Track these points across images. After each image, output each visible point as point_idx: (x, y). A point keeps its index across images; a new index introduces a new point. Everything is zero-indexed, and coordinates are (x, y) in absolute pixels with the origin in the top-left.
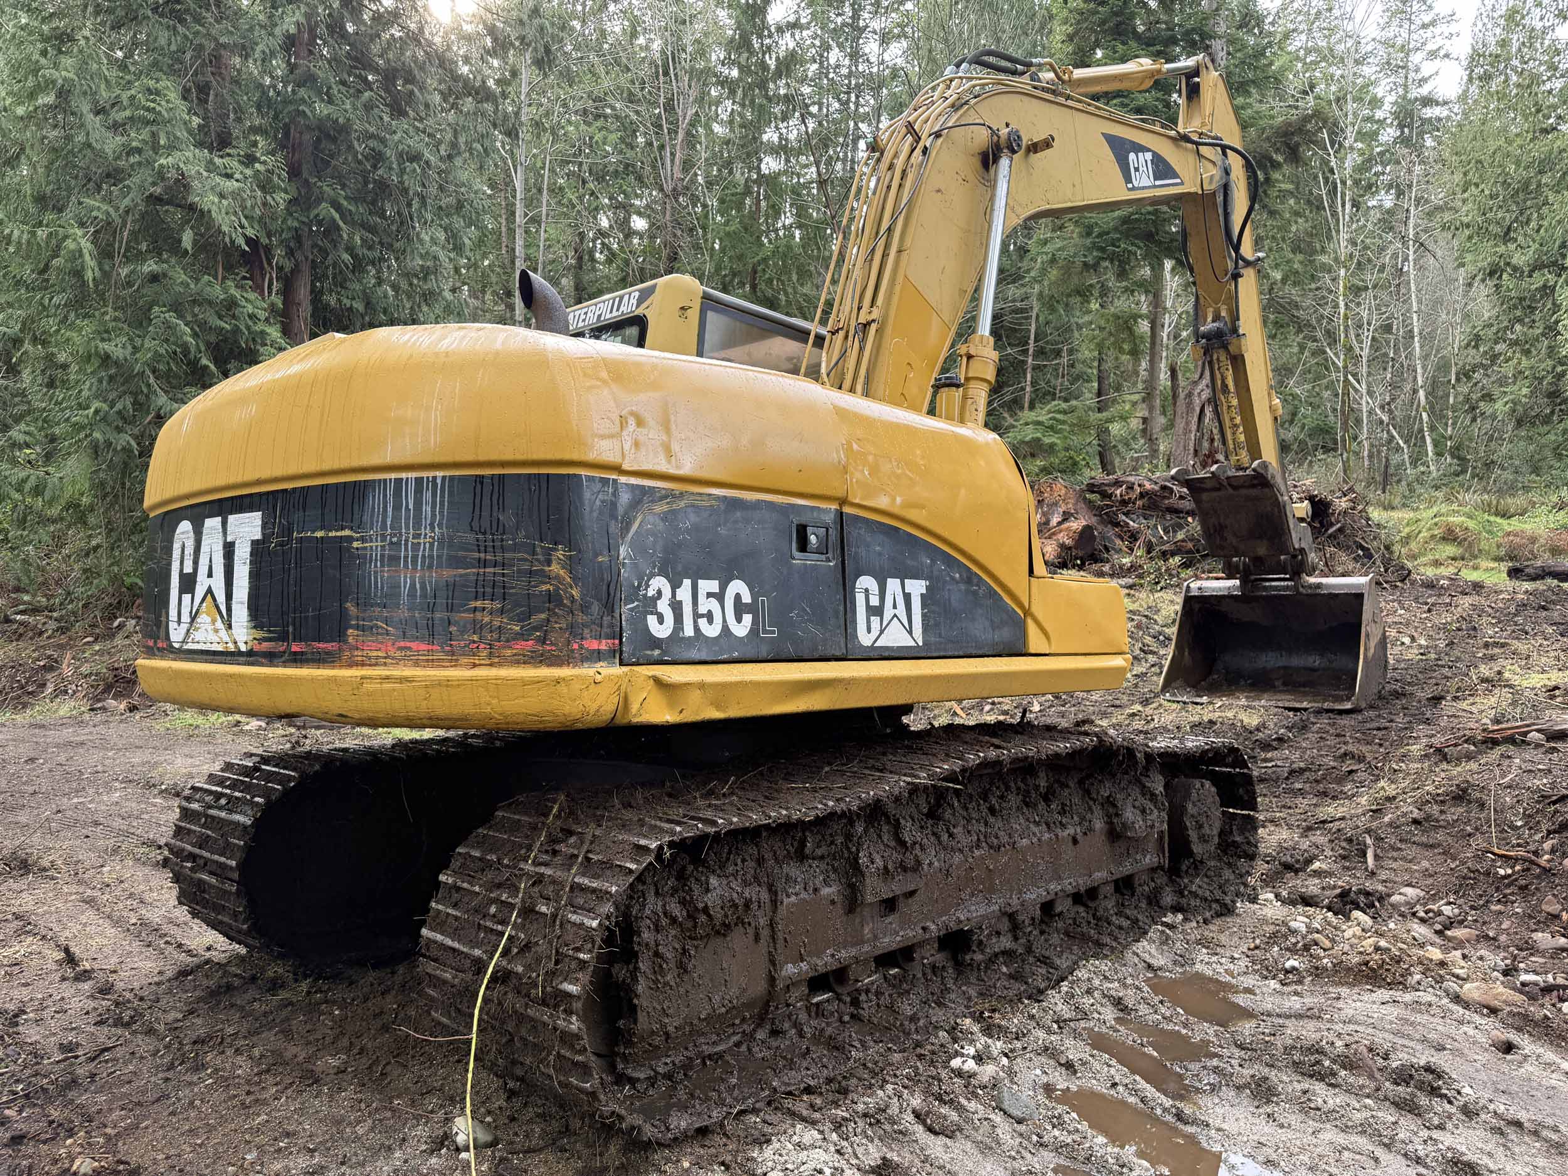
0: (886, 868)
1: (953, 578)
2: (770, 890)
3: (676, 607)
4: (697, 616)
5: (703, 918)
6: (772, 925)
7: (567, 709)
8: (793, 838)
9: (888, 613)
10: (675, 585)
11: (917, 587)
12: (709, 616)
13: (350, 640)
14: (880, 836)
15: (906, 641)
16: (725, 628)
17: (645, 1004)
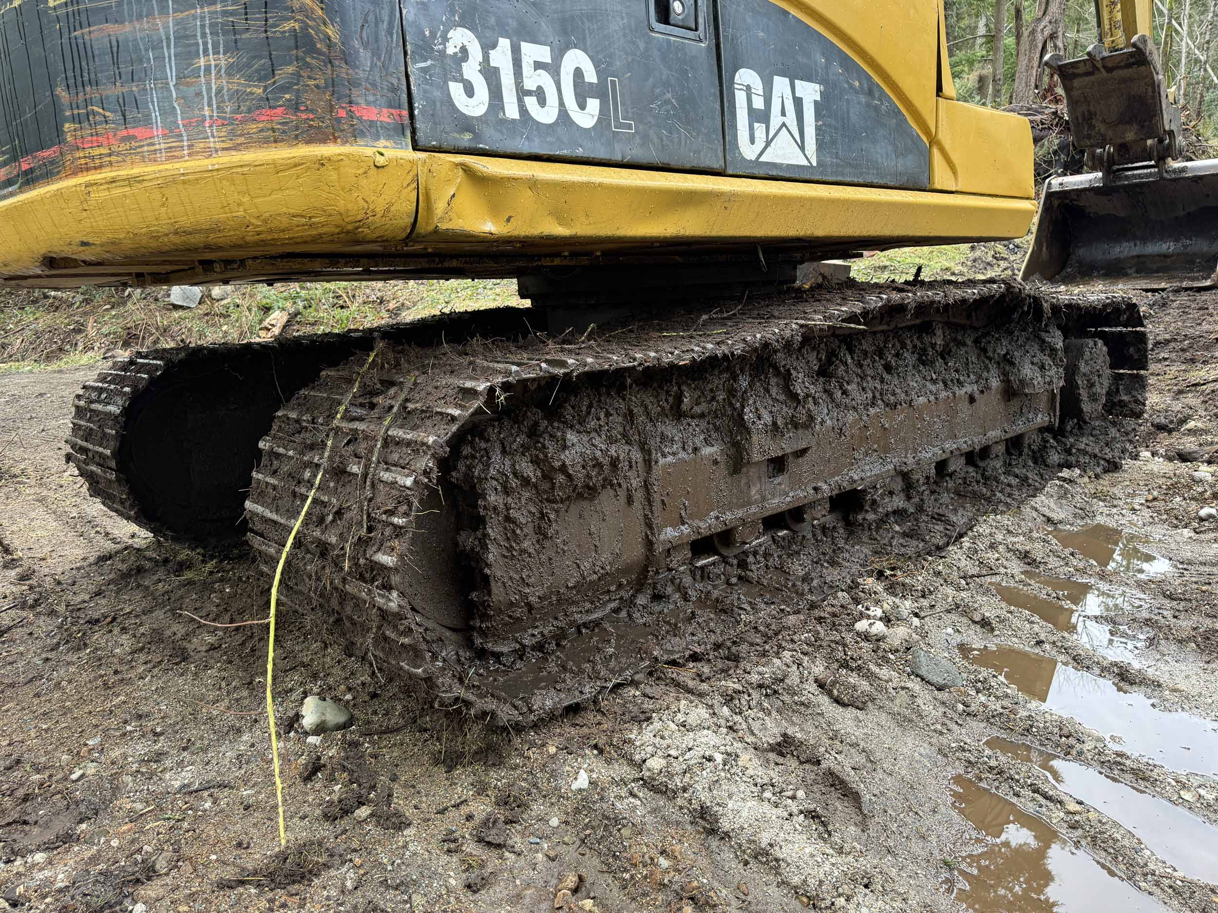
0: (774, 424)
1: (851, 87)
2: (642, 449)
3: (491, 75)
4: (522, 93)
5: (561, 478)
6: (647, 486)
7: (341, 206)
8: (667, 392)
9: (776, 120)
10: (488, 46)
11: (810, 92)
12: (540, 95)
13: (69, 138)
14: (767, 391)
15: (795, 158)
16: (563, 113)
17: (499, 574)
